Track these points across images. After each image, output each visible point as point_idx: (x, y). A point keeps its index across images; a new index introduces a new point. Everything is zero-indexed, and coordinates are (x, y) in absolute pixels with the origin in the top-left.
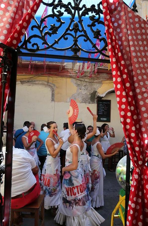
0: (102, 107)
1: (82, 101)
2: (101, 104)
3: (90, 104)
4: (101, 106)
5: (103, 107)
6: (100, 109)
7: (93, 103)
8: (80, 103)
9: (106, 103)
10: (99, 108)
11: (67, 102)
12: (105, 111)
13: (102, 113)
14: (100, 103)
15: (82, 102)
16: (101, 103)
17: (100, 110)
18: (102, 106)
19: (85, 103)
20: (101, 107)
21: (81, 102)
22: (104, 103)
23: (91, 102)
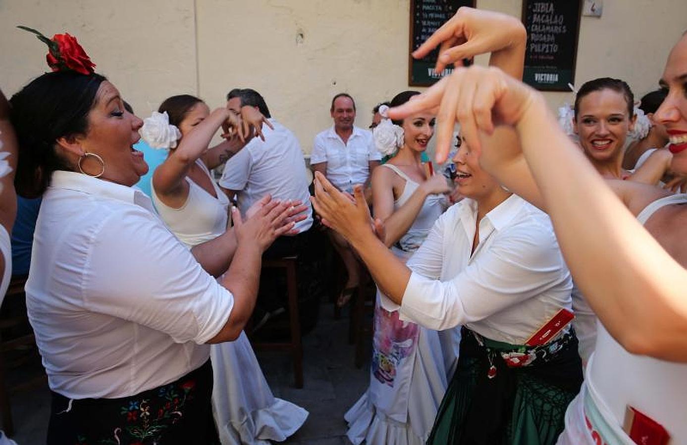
0: (432, 15)
2: (430, 1)
4: (428, 8)
5: (438, 12)
6: (424, 23)
10: (421, 18)
17: (424, 30)
18: (433, 8)
20: (428, 12)
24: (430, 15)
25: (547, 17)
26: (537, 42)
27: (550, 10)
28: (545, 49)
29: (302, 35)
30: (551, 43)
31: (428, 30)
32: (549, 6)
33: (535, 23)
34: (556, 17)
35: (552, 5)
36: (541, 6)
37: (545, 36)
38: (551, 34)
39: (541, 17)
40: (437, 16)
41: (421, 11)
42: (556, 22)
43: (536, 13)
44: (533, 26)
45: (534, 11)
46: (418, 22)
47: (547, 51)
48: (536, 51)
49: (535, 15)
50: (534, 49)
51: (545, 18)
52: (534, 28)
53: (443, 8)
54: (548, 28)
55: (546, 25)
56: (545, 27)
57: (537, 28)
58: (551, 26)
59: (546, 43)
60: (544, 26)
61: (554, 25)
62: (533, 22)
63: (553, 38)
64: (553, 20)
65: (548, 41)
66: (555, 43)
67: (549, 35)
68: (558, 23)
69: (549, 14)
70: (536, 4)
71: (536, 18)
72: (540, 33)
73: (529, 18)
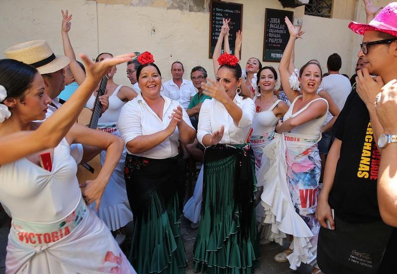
1: (172, 4)
2: (219, 14)
3: (193, 13)
4: (219, 18)
6: (217, 26)
7: (199, 11)
8: (168, 8)
9: (232, 11)
10: (215, 24)
11: (132, 5)
14: (218, 12)
15: (172, 7)
16: (219, 10)
17: (217, 30)
19: (181, 8)
20: (218, 21)
21: (169, 5)
22: (226, 10)
23: (195, 8)
24: (220, 22)
25: (277, 25)
26: (273, 38)
27: (278, 22)
28: (276, 41)
29: (154, 30)
30: (278, 38)
31: (218, 30)
32: (278, 20)
33: (271, 28)
34: (281, 25)
35: (279, 19)
36: (274, 20)
37: (276, 35)
38: (279, 34)
39: (274, 25)
41: (215, 20)
42: (281, 28)
43: (272, 23)
44: (270, 29)
45: (271, 22)
46: (213, 25)
47: (277, 42)
48: (272, 42)
49: (271, 24)
50: (271, 41)
51: (276, 26)
52: (270, 31)
54: (277, 31)
55: (276, 29)
56: (276, 30)
57: (272, 31)
58: (279, 29)
59: (276, 38)
60: (275, 30)
61: (280, 29)
62: (270, 27)
63: (280, 36)
64: (280, 27)
65: (277, 37)
66: (281, 38)
67: (277, 34)
68: (282, 28)
69: (278, 24)
70: (271, 19)
71: (271, 26)
72: (273, 33)
73: (268, 25)
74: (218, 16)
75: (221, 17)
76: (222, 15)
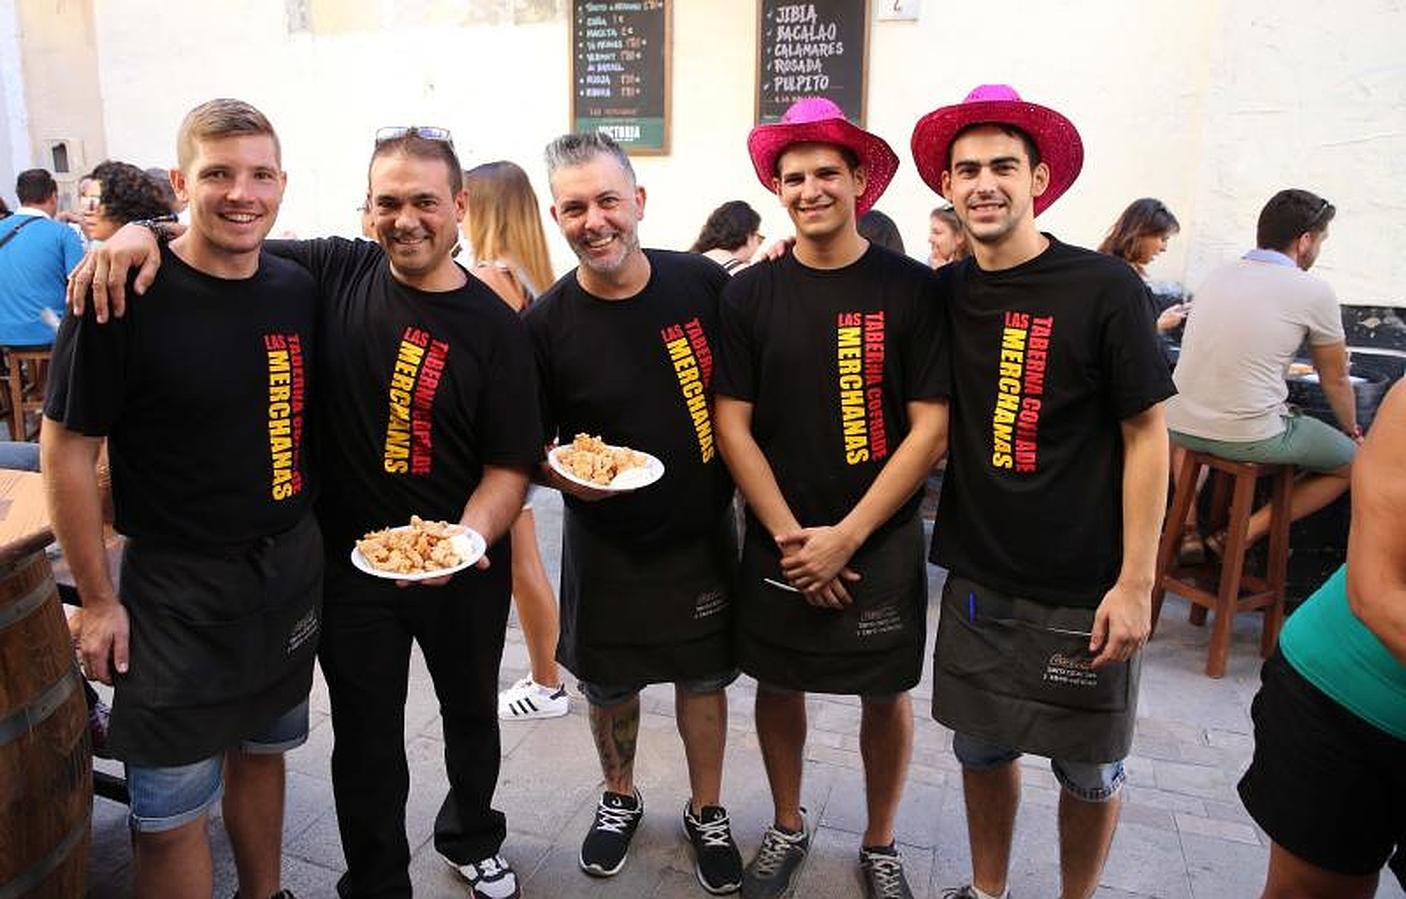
0: (602, 45)
1: (471, 13)
2: (597, 21)
3: (525, 27)
4: (595, 34)
5: (612, 39)
6: (591, 57)
7: (542, 19)
8: (462, 25)
9: (635, 7)
10: (586, 51)
11: (381, 27)
12: (630, 67)
13: (605, 86)
14: (594, 15)
15: (470, 21)
16: (595, 8)
17: (591, 68)
18: (603, 34)
19: (491, 19)
20: (597, 40)
21: (463, 17)
22: (619, 7)
23: (531, 13)
24: (599, 43)
25: (805, 28)
26: (789, 74)
27: (809, 17)
28: (804, 86)
29: (432, 86)
30: (814, 73)
31: (596, 68)
32: (807, 9)
33: (782, 42)
34: (822, 28)
35: (812, 8)
36: (790, 11)
37: (802, 62)
38: (814, 58)
39: (792, 32)
40: (609, 45)
41: (585, 39)
42: (822, 35)
43: (782, 24)
44: (778, 46)
45: (778, 20)
46: (580, 57)
47: (808, 88)
48: (786, 88)
49: (781, 29)
50: (782, 87)
51: (799, 31)
52: (780, 49)
53: (619, 31)
54: (807, 48)
55: (802, 42)
56: (802, 47)
57: (786, 51)
59: (806, 75)
60: (798, 45)
61: (817, 42)
62: (778, 40)
63: (818, 65)
64: (816, 34)
65: (808, 70)
66: (824, 74)
67: (809, 61)
68: (826, 37)
69: (809, 23)
70: (781, 9)
71: (782, 33)
72: (791, 58)
73: (769, 34)
74: (593, 28)
75: (603, 27)
76: (604, 22)
